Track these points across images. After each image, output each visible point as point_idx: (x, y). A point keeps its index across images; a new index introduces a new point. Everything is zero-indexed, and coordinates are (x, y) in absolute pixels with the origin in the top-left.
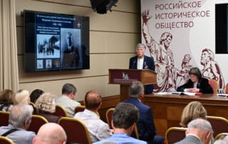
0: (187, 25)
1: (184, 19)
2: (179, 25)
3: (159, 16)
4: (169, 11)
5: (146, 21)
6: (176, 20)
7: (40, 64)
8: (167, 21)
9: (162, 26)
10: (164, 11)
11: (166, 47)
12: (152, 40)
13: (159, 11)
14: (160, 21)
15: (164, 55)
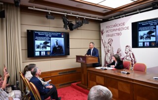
0: (118, 34)
1: (117, 32)
2: (115, 35)
3: (107, 31)
4: (111, 29)
5: (102, 34)
6: (114, 32)
7: (37, 54)
8: (111, 33)
9: (108, 36)
10: (109, 29)
11: (110, 45)
12: (105, 42)
13: (107, 29)
14: (108, 33)
15: (109, 49)
